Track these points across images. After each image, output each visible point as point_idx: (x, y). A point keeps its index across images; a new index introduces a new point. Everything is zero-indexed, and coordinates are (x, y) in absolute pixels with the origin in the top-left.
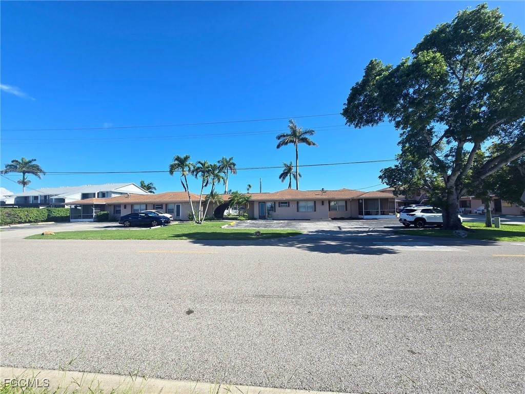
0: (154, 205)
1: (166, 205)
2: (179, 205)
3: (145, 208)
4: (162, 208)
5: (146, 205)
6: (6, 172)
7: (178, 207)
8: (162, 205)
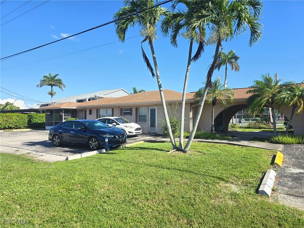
0: (121, 109)
1: (137, 109)
2: (155, 110)
3: (111, 113)
4: (130, 114)
5: (113, 110)
6: (41, 86)
7: (153, 112)
8: (131, 109)
